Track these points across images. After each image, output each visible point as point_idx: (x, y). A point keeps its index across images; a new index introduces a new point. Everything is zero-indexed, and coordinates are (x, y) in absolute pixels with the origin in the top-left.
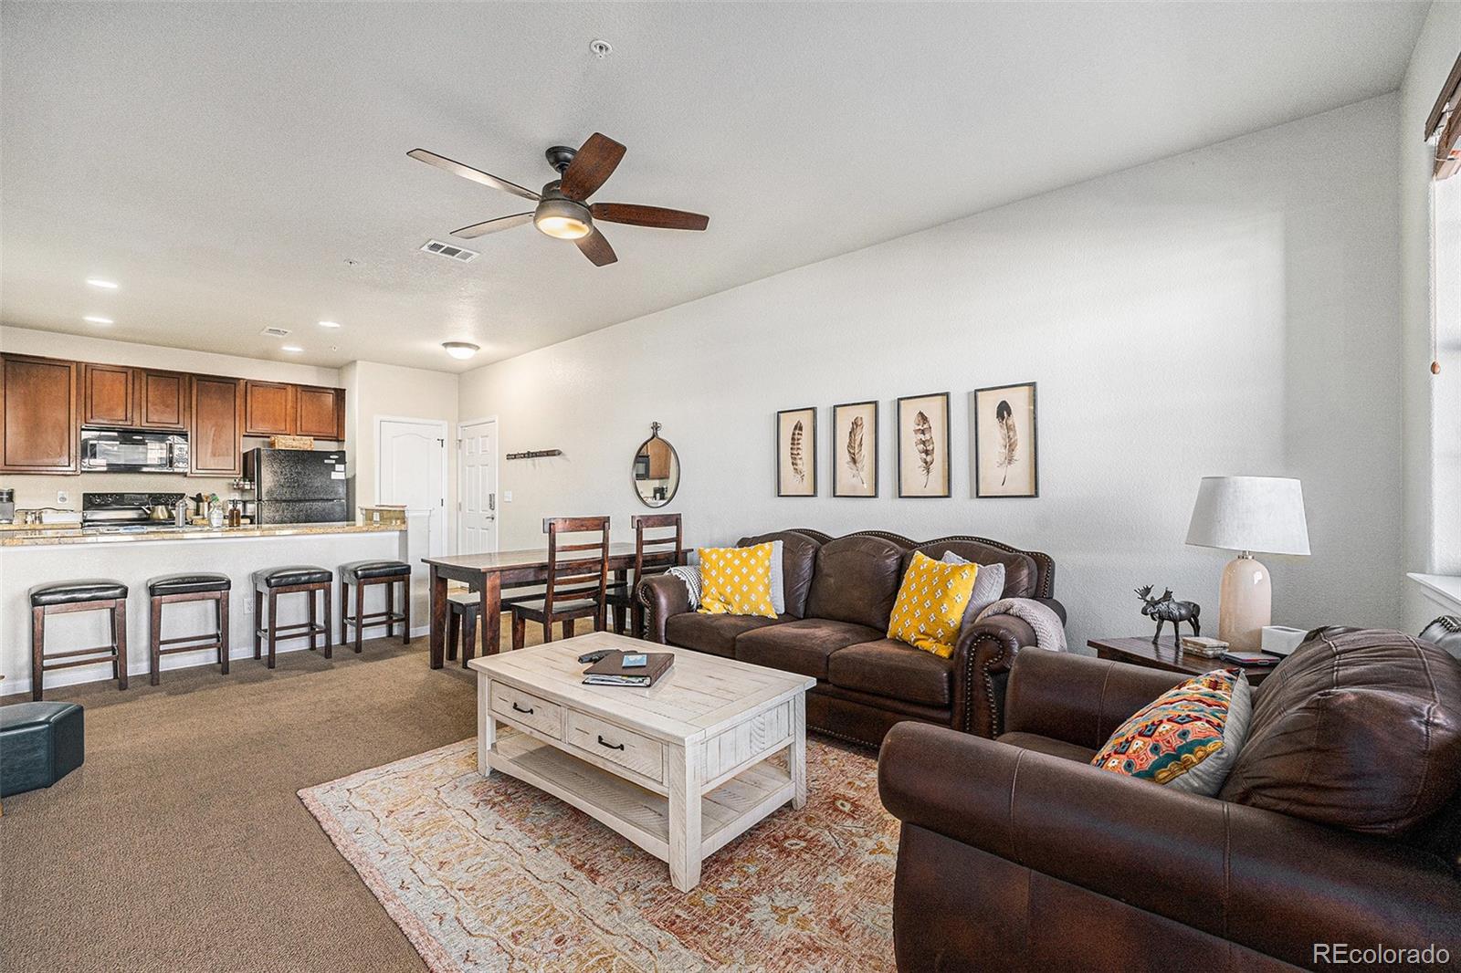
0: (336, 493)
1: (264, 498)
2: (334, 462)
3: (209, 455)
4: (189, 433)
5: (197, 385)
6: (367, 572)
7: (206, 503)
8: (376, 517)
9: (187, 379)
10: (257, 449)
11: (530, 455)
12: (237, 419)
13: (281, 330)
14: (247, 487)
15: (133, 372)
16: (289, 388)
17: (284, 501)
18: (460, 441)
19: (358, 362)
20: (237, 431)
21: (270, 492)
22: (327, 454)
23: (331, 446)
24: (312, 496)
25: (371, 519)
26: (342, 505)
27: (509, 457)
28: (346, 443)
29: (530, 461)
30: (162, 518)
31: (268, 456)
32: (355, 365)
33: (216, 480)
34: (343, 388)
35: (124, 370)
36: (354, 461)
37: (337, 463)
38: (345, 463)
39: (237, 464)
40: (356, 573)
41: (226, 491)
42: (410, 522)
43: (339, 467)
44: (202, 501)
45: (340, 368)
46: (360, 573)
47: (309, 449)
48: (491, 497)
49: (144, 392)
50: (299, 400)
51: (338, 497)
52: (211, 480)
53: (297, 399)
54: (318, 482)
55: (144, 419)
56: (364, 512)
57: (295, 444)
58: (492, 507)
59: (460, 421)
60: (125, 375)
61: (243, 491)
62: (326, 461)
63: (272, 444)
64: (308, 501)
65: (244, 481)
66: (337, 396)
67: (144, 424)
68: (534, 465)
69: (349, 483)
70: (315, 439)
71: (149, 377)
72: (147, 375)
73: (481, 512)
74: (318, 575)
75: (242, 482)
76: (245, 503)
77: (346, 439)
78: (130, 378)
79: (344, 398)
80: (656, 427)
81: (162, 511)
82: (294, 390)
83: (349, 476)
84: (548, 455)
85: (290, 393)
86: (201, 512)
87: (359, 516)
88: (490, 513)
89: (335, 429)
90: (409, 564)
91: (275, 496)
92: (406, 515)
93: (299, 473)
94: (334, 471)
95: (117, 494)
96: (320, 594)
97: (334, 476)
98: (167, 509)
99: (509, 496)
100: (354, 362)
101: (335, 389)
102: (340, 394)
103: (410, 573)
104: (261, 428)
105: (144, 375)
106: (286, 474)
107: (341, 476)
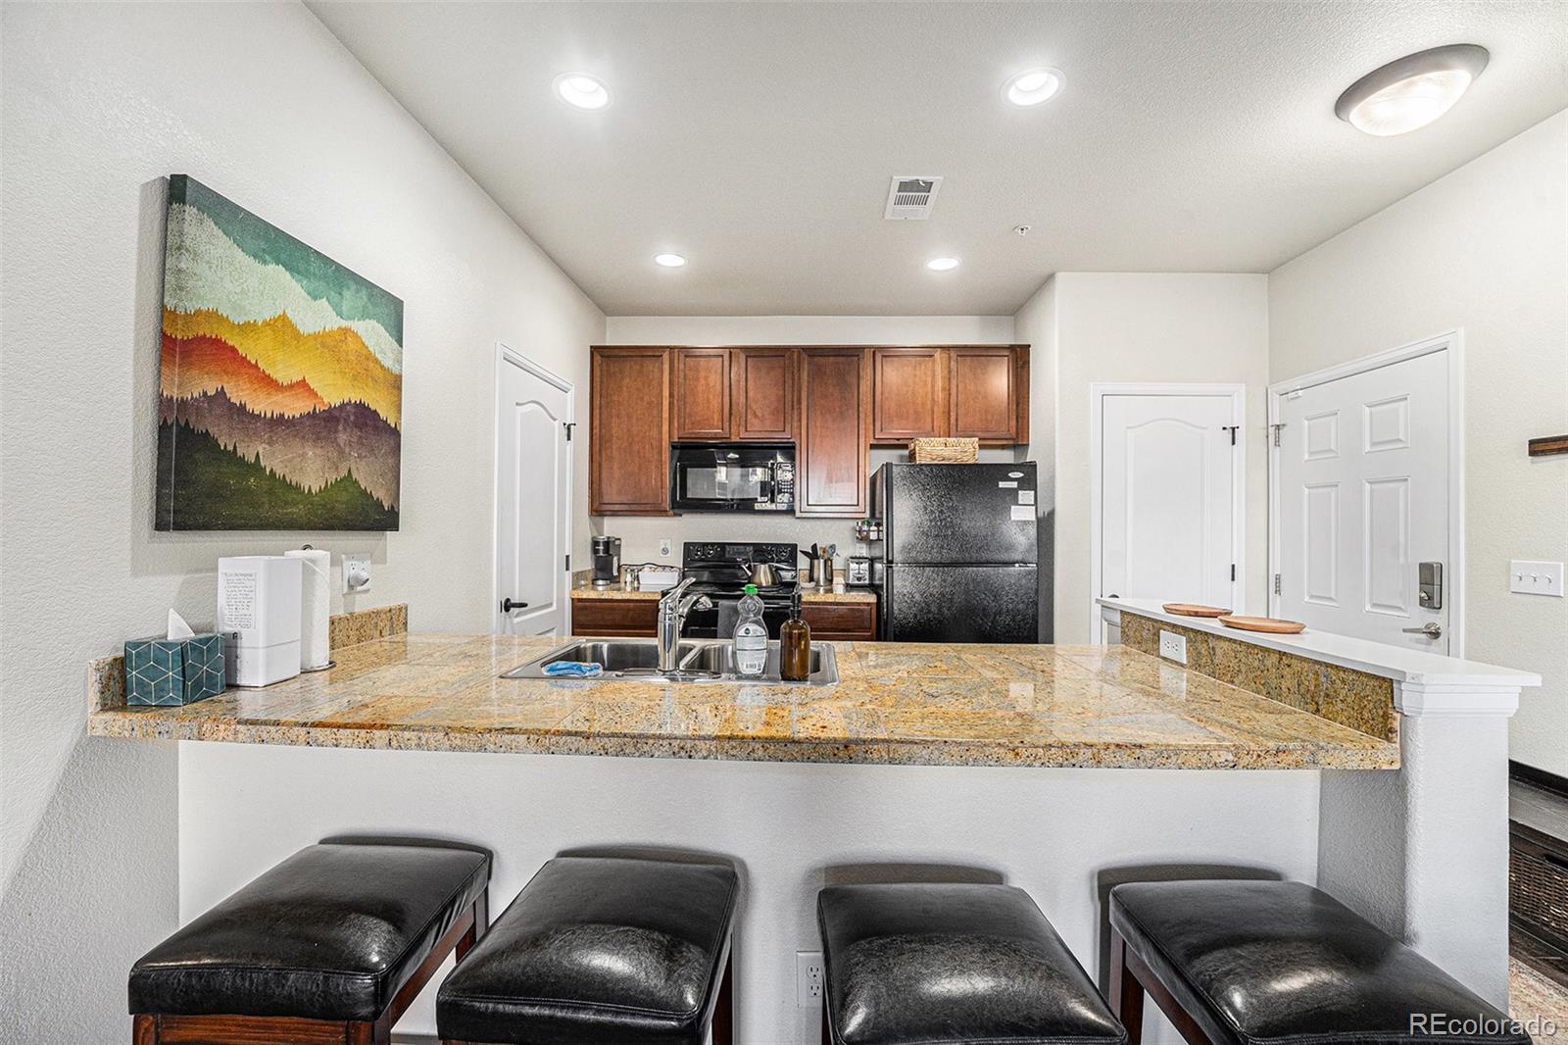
1: (898, 557)
2: (1015, 485)
3: (824, 481)
4: (798, 447)
5: (809, 363)
7: (822, 561)
9: (795, 356)
10: (887, 465)
12: (862, 417)
14: (873, 536)
15: (731, 352)
16: (938, 354)
17: (931, 564)
18: (1277, 428)
19: (1058, 276)
20: (862, 439)
21: (908, 548)
22: (1002, 470)
23: (1006, 457)
24: (975, 555)
26: (1030, 572)
27: (1543, 447)
28: (1032, 447)
30: (765, 584)
31: (904, 478)
32: (1054, 280)
33: (838, 522)
34: (1028, 343)
35: (720, 352)
36: (1052, 479)
37: (1020, 488)
38: (1035, 485)
39: (861, 495)
41: (849, 541)
43: (1026, 496)
44: (818, 558)
45: (1022, 304)
47: (971, 462)
48: (1431, 573)
49: (743, 382)
50: (954, 373)
51: (1023, 556)
52: (830, 522)
53: (950, 372)
54: (987, 526)
55: (743, 428)
57: (948, 452)
59: (1276, 380)
60: (720, 360)
61: (870, 543)
62: (1001, 485)
63: (912, 456)
64: (972, 564)
65: (870, 524)
66: (1016, 360)
67: (743, 435)
69: (1044, 526)
70: (980, 446)
71: (749, 360)
72: (747, 356)
75: (866, 527)
76: (872, 561)
77: (1032, 443)
78: (727, 363)
79: (1027, 362)
81: (765, 573)
82: (945, 355)
83: (1044, 509)
85: (939, 362)
88: (1419, 616)
89: (1013, 422)
91: (914, 555)
93: (953, 509)
94: (1015, 503)
95: (718, 545)
97: (1015, 514)
98: (774, 570)
99: (1543, 573)
100: (1051, 277)
101: (1011, 348)
102: (1020, 356)
104: (896, 432)
105: (743, 357)
106: (932, 512)
107: (1028, 514)
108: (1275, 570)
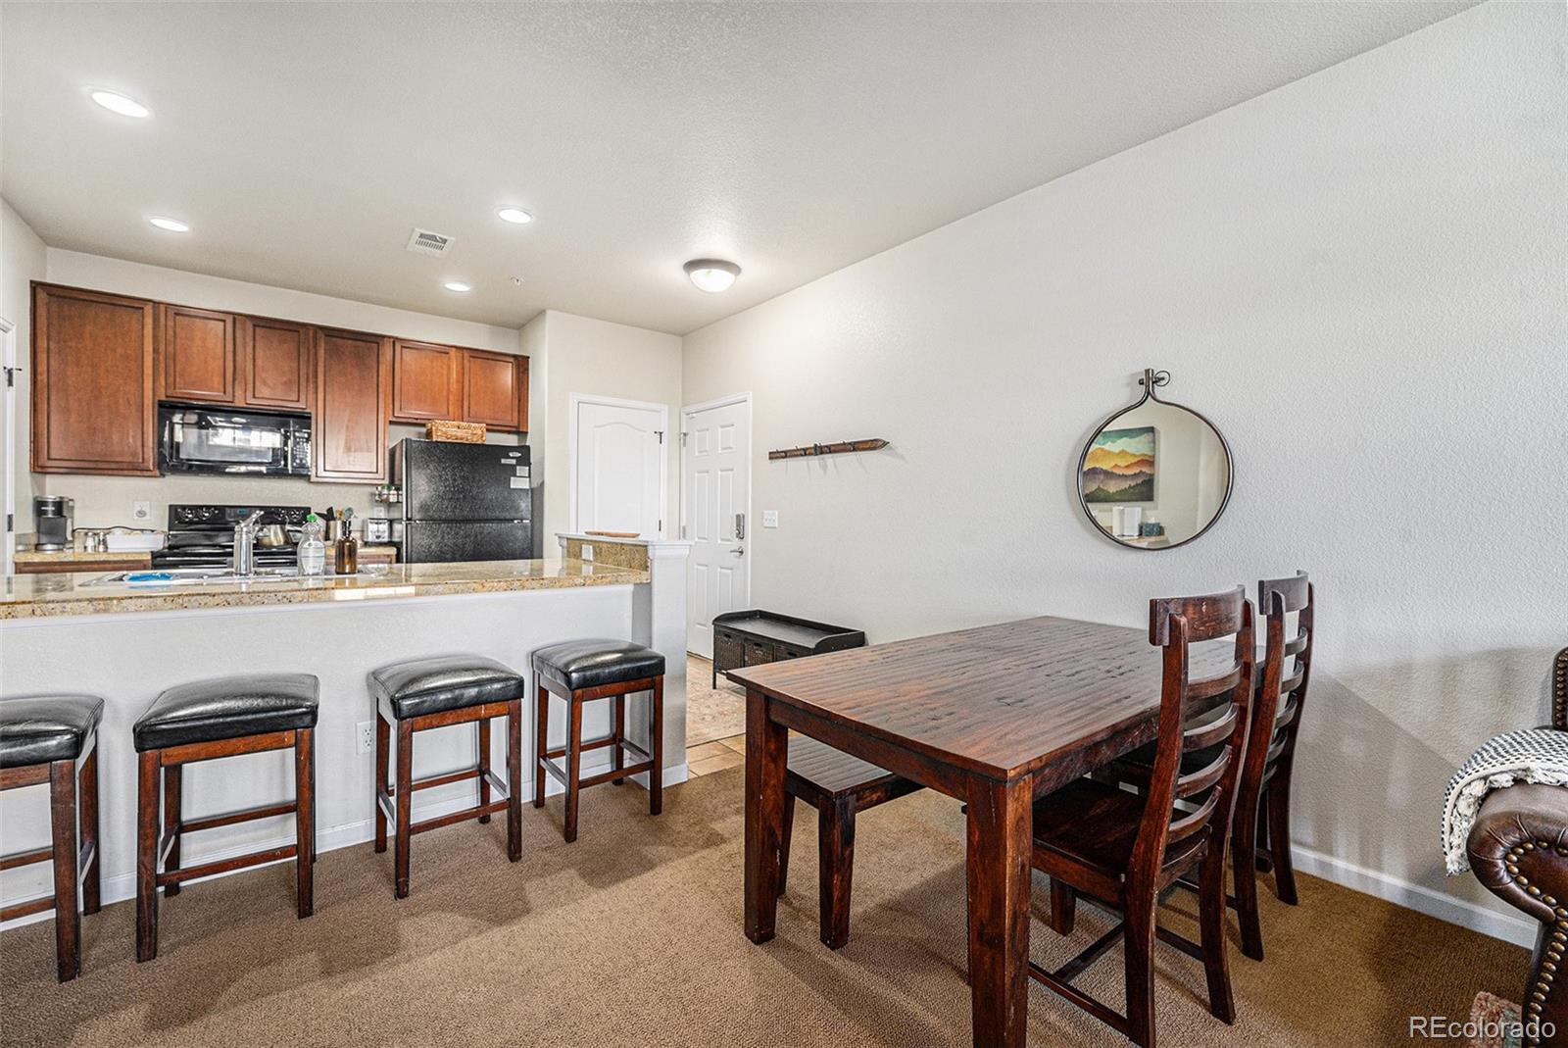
0: (517, 509)
1: (415, 515)
2: (514, 462)
3: (341, 450)
4: (313, 418)
5: (326, 342)
6: (588, 673)
7: (339, 523)
8: (588, 552)
9: (311, 333)
10: (406, 440)
11: (819, 450)
12: (381, 396)
13: (438, 235)
14: (393, 499)
15: (234, 320)
16: (453, 353)
17: (446, 521)
18: (685, 435)
19: (550, 313)
20: (381, 416)
21: (424, 508)
22: (505, 450)
23: (511, 440)
24: (482, 514)
25: (578, 555)
26: (525, 527)
27: (774, 456)
28: (529, 434)
29: (814, 461)
30: (275, 544)
31: (421, 452)
32: (545, 315)
33: (355, 488)
34: (527, 355)
35: (221, 316)
36: (542, 462)
37: (517, 464)
38: (529, 464)
39: (381, 464)
40: (567, 676)
41: (367, 504)
42: (657, 568)
43: (522, 470)
44: (334, 519)
45: (524, 324)
46: (574, 675)
47: (479, 442)
48: (740, 520)
49: (249, 350)
50: (467, 370)
51: (519, 515)
52: (347, 488)
53: (463, 368)
54: (492, 493)
55: (249, 394)
56: (565, 543)
57: (460, 433)
58: (740, 536)
59: (684, 405)
60: (222, 324)
61: (389, 505)
62: (503, 461)
63: (429, 434)
64: (479, 521)
65: (389, 489)
66: (518, 367)
67: (251, 401)
68: (824, 467)
69: (536, 494)
70: (488, 430)
71: (257, 329)
72: (255, 326)
73: (719, 542)
74: (497, 686)
75: (386, 491)
76: (391, 522)
77: (529, 431)
78: (229, 329)
79: (528, 370)
80: (1150, 381)
81: (276, 534)
82: (459, 354)
83: (535, 485)
84: (854, 450)
85: (454, 359)
86: (332, 536)
87: (552, 548)
88: (736, 543)
89: (516, 414)
90: (657, 649)
91: (430, 514)
92: (650, 554)
93: (464, 478)
94: (515, 476)
95: (216, 507)
96: (499, 726)
97: (515, 483)
98: (283, 530)
99: (772, 517)
100: (542, 312)
101: (515, 357)
102: (522, 364)
103: (664, 673)
104: (415, 412)
105: (249, 325)
106: (447, 480)
107: (524, 484)
108: (683, 524)
